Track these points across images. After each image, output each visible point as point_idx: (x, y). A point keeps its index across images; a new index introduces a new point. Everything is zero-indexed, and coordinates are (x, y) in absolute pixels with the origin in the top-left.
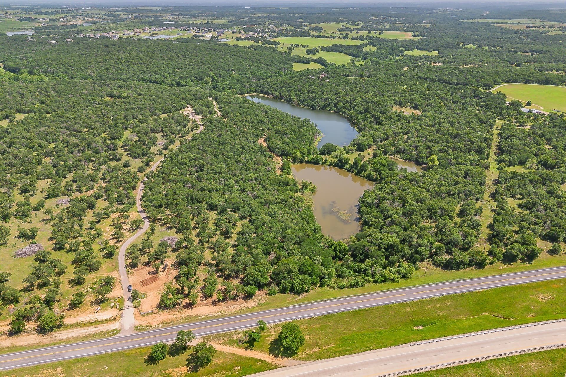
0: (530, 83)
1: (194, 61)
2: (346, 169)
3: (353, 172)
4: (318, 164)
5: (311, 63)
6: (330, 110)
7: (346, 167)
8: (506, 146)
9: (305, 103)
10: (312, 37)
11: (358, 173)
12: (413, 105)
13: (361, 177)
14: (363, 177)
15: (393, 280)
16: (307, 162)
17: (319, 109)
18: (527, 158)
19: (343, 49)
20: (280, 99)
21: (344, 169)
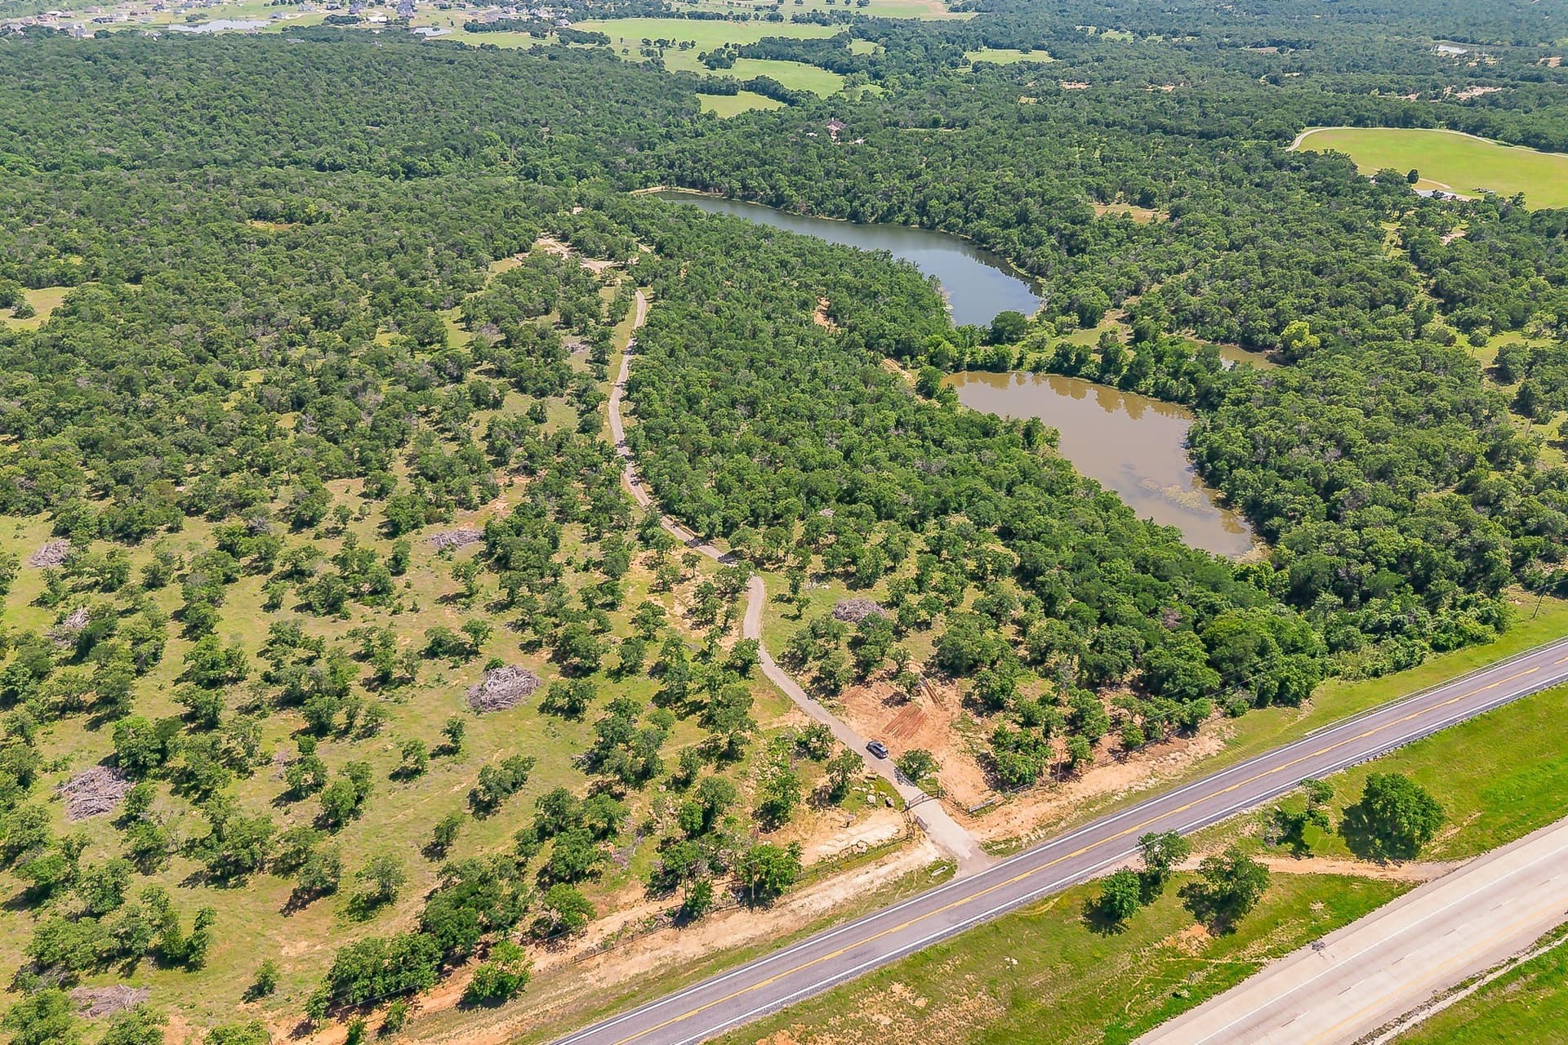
0: (1366, 126)
1: (408, 98)
2: (1088, 377)
3: (1110, 383)
4: (1004, 370)
5: (740, 93)
6: (905, 223)
7: (1084, 370)
8: (1458, 285)
9: (829, 205)
10: (681, 16)
11: (1127, 384)
12: (1137, 197)
13: (1139, 393)
14: (1145, 393)
15: (1478, 639)
16: (972, 367)
17: (876, 221)
18: (1528, 310)
19: (797, 50)
20: (745, 198)
21: (1082, 376)
